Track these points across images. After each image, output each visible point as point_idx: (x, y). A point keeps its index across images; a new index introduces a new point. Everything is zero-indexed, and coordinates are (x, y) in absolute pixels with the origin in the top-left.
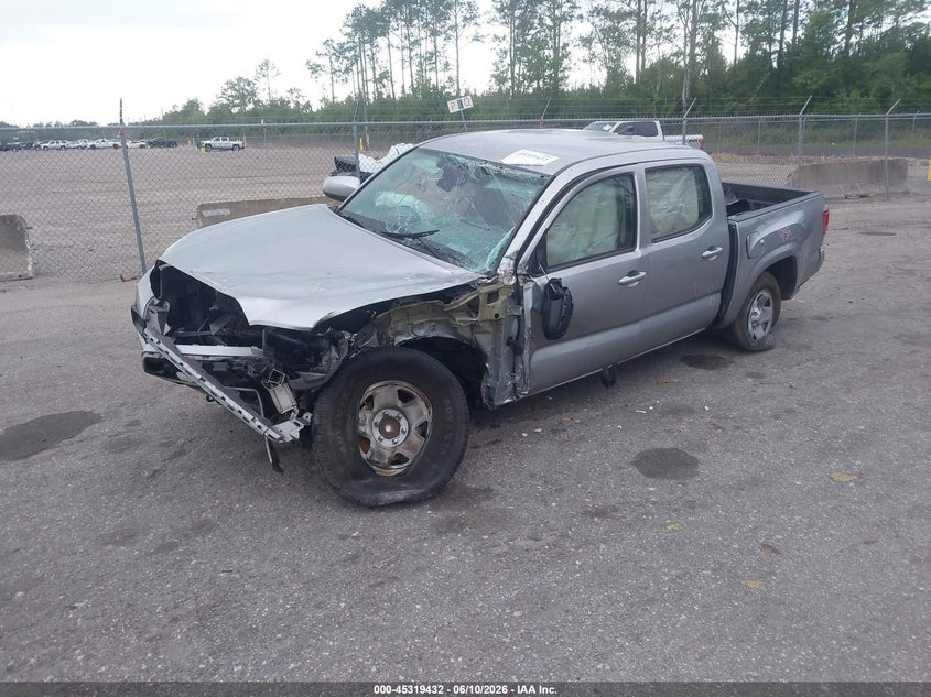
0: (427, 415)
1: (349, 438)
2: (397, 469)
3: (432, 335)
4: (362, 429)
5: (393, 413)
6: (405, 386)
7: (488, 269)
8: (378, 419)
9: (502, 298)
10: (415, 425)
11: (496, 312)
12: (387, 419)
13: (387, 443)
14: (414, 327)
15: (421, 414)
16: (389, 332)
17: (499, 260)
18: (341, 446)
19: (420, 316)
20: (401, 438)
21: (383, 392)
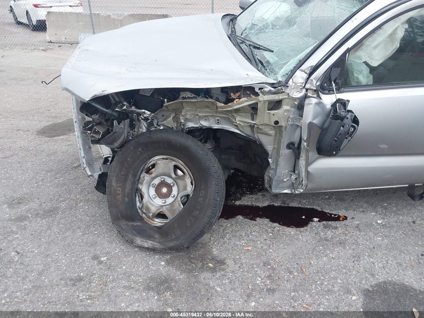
0: (190, 189)
1: (127, 190)
2: (158, 222)
3: (216, 127)
4: (140, 186)
5: (169, 181)
6: (180, 163)
7: (280, 79)
8: (157, 181)
9: (285, 107)
10: (181, 194)
11: (276, 119)
12: (163, 184)
13: (159, 202)
14: (200, 118)
15: (185, 188)
16: (181, 118)
17: (293, 72)
18: (119, 194)
19: (207, 110)
20: (170, 200)
21: (163, 164)
